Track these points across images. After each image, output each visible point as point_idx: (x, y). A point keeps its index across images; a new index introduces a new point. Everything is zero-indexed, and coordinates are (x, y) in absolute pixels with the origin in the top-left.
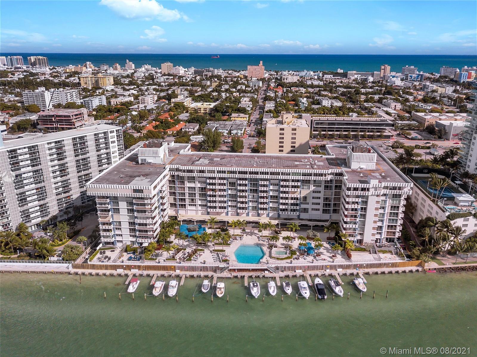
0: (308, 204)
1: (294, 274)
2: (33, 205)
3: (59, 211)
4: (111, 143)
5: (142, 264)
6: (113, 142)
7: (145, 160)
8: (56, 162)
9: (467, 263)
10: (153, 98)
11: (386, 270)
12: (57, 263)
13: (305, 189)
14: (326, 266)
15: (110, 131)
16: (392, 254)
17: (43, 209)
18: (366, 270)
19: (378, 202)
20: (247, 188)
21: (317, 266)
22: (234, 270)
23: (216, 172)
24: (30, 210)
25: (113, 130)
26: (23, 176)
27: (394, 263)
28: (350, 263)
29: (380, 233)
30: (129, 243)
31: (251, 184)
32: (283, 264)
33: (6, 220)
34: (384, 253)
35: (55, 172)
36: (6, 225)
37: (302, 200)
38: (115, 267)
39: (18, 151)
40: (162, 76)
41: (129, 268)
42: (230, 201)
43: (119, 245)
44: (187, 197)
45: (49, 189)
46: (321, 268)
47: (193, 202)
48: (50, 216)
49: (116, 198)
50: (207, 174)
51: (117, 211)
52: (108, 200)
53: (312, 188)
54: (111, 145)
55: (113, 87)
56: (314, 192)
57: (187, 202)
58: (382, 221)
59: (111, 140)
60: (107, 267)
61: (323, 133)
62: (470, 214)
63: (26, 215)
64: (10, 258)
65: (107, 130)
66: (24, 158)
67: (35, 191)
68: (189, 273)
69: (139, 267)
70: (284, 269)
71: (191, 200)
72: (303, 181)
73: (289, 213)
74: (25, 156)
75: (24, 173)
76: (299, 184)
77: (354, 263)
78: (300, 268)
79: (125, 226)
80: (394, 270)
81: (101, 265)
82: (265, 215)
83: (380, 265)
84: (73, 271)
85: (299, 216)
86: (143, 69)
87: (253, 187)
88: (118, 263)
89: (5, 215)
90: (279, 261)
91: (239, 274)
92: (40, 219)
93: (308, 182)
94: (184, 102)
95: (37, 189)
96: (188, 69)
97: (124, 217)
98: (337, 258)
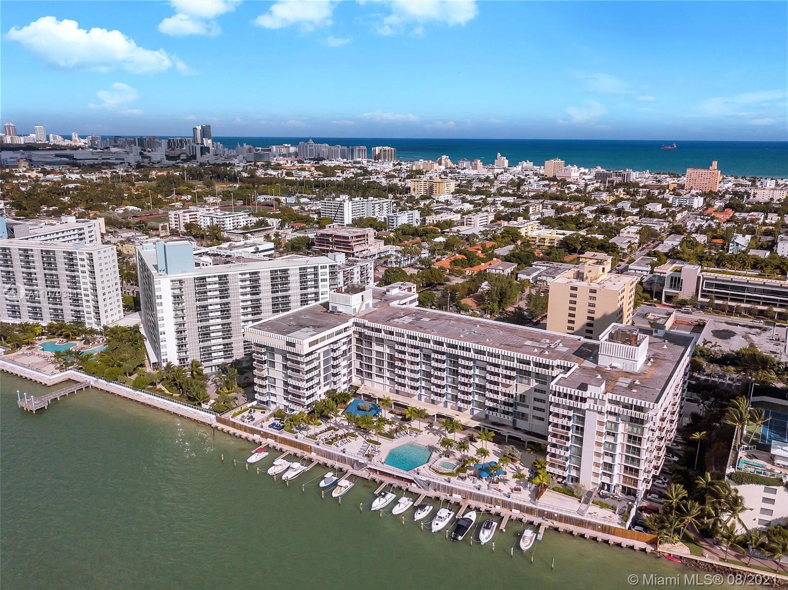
0: (528, 407)
1: (448, 498)
2: (216, 343)
3: (245, 355)
4: (322, 281)
5: (280, 435)
6: (324, 280)
7: (336, 307)
8: (249, 297)
9: (750, 567)
10: (486, 218)
11: (589, 532)
12: (205, 411)
13: (525, 384)
14: (496, 500)
15: (321, 267)
16: (615, 513)
17: (227, 349)
18: (556, 524)
19: (601, 423)
20: (444, 366)
21: (484, 497)
22: (376, 471)
23: (406, 336)
24: (213, 348)
25: (325, 265)
26: (210, 308)
27: (606, 526)
28: (533, 506)
29: (610, 476)
30: (282, 407)
31: (451, 361)
32: (440, 480)
33: (184, 354)
34: (601, 508)
35: (247, 308)
36: (183, 359)
37: (518, 399)
38: (253, 431)
39: (208, 280)
40: (539, 181)
41: (266, 435)
42: (424, 379)
43: (273, 407)
44: (374, 364)
45: (236, 327)
46: (489, 500)
47: (381, 373)
48: (234, 359)
49: (272, 349)
50: (395, 337)
51: (273, 364)
52: (263, 350)
53: (534, 384)
54: (320, 284)
55: (449, 197)
56: (536, 390)
57: (374, 371)
58: (612, 457)
59: (320, 277)
60: (246, 429)
61: (717, 302)
62: (779, 482)
63: (207, 353)
64: (172, 395)
65: (317, 265)
66: (213, 287)
67: (220, 327)
68: (323, 460)
69: (275, 438)
70: (437, 487)
71: (378, 369)
72: (520, 371)
73: (498, 414)
74: (214, 285)
75: (211, 305)
76: (514, 374)
77: (539, 507)
78: (460, 492)
79: (280, 384)
80: (601, 536)
81: (240, 425)
82: (468, 412)
83: (581, 523)
84: (215, 423)
85: (514, 422)
86: (519, 168)
87: (454, 367)
88: (258, 428)
89: (184, 348)
90: (437, 476)
91: (378, 478)
92: (222, 360)
93: (528, 373)
94: (521, 228)
95: (222, 325)
96: (590, 170)
97: (277, 373)
98: (521, 494)
